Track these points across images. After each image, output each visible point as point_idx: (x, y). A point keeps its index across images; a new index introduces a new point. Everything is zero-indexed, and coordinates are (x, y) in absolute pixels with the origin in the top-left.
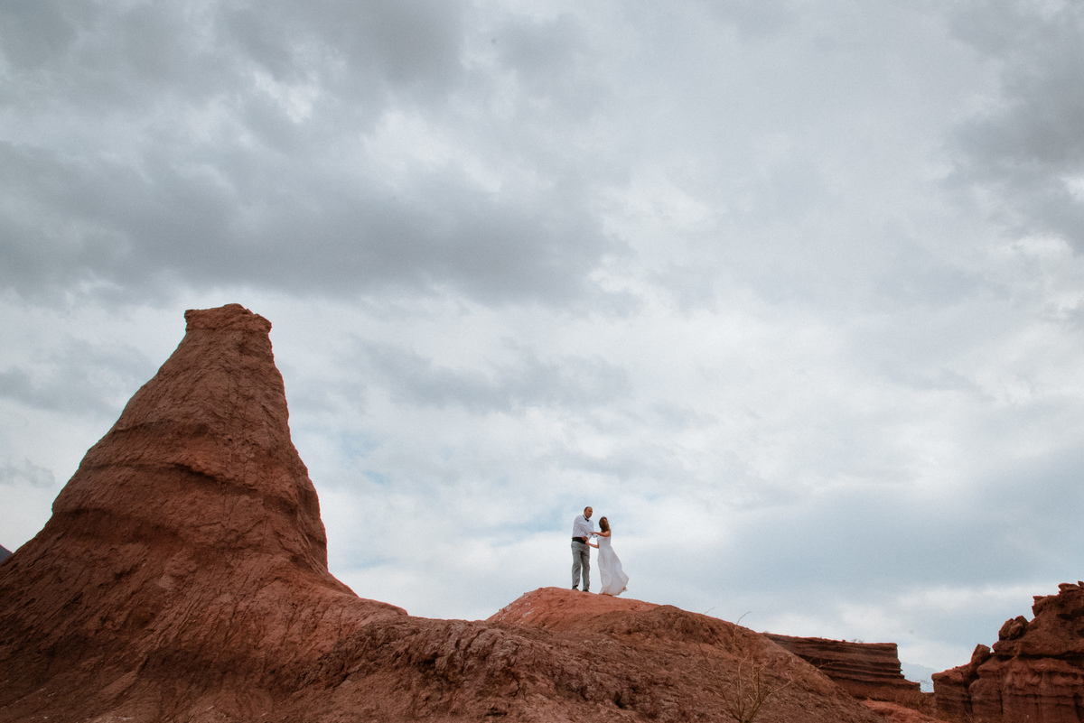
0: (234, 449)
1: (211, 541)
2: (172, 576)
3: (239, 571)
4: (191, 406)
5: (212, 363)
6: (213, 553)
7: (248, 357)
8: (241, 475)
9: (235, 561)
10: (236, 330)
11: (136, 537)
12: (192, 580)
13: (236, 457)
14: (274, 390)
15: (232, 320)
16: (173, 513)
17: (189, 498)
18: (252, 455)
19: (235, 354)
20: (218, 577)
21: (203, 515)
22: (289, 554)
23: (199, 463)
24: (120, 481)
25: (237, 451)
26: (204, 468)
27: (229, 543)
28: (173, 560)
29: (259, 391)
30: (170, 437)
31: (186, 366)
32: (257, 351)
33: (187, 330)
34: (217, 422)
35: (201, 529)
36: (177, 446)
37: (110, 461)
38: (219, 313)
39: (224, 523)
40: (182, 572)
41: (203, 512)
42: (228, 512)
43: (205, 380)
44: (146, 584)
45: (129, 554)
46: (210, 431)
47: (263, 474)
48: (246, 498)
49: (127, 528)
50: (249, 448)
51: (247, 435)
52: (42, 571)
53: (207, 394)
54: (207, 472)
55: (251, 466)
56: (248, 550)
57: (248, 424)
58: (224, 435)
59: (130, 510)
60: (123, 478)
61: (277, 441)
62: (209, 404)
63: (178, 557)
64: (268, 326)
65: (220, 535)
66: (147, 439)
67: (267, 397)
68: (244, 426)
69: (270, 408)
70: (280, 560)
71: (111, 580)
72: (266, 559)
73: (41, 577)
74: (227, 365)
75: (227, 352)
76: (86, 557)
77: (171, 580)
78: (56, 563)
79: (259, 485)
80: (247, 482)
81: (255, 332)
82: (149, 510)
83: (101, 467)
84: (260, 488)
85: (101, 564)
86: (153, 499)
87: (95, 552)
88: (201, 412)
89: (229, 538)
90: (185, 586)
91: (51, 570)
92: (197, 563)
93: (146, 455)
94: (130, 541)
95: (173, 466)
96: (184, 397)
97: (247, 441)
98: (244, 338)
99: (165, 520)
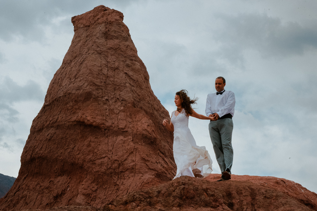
0: (110, 106)
1: (103, 169)
2: (84, 194)
3: (122, 187)
4: (80, 81)
5: (89, 50)
6: (106, 177)
7: (111, 41)
8: (116, 123)
9: (119, 181)
10: (101, 23)
11: (62, 172)
12: (96, 196)
13: (112, 111)
14: (132, 60)
15: (98, 17)
16: (79, 154)
17: (86, 143)
18: (122, 108)
19: (102, 41)
20: (110, 192)
21: (96, 152)
22: (154, 172)
23: (88, 118)
24: (48, 137)
25: (112, 107)
26: (91, 121)
27: (114, 169)
28: (83, 185)
29: (122, 63)
30: (71, 104)
31: (75, 55)
32: (116, 35)
33: (75, 31)
34: (97, 89)
35: (96, 162)
36: (76, 109)
37: (44, 125)
38: (90, 15)
39: (109, 156)
40: (89, 191)
41: (96, 151)
42: (111, 148)
43: (86, 62)
44: (70, 201)
45: (60, 183)
46: (93, 96)
47: (130, 120)
48: (121, 138)
49: (57, 167)
50: (119, 104)
51: (118, 94)
52: (18, 199)
53: (88, 71)
54: (94, 124)
55: (122, 115)
56: (127, 172)
57: (117, 87)
58: (102, 97)
59: (56, 155)
60: (50, 135)
61: (139, 95)
62: (90, 78)
63: (85, 182)
64: (121, 16)
65: (108, 164)
66: (59, 108)
67: (128, 66)
68: (115, 89)
69: (131, 73)
70: (147, 178)
71: (52, 201)
72: (139, 177)
73: (18, 202)
74: (98, 49)
75: (97, 40)
76: (38, 187)
77: (83, 197)
78: (24, 193)
79: (128, 128)
80: (120, 127)
81: (113, 22)
82: (66, 154)
83: (40, 130)
84: (129, 130)
85: (46, 191)
86: (68, 146)
87: (42, 184)
88: (86, 84)
89: (114, 166)
90: (91, 200)
91: (22, 198)
92: (97, 185)
93: (60, 118)
94: (60, 175)
95: (75, 123)
96: (75, 76)
97: (118, 99)
98: (106, 28)
99: (75, 159)
